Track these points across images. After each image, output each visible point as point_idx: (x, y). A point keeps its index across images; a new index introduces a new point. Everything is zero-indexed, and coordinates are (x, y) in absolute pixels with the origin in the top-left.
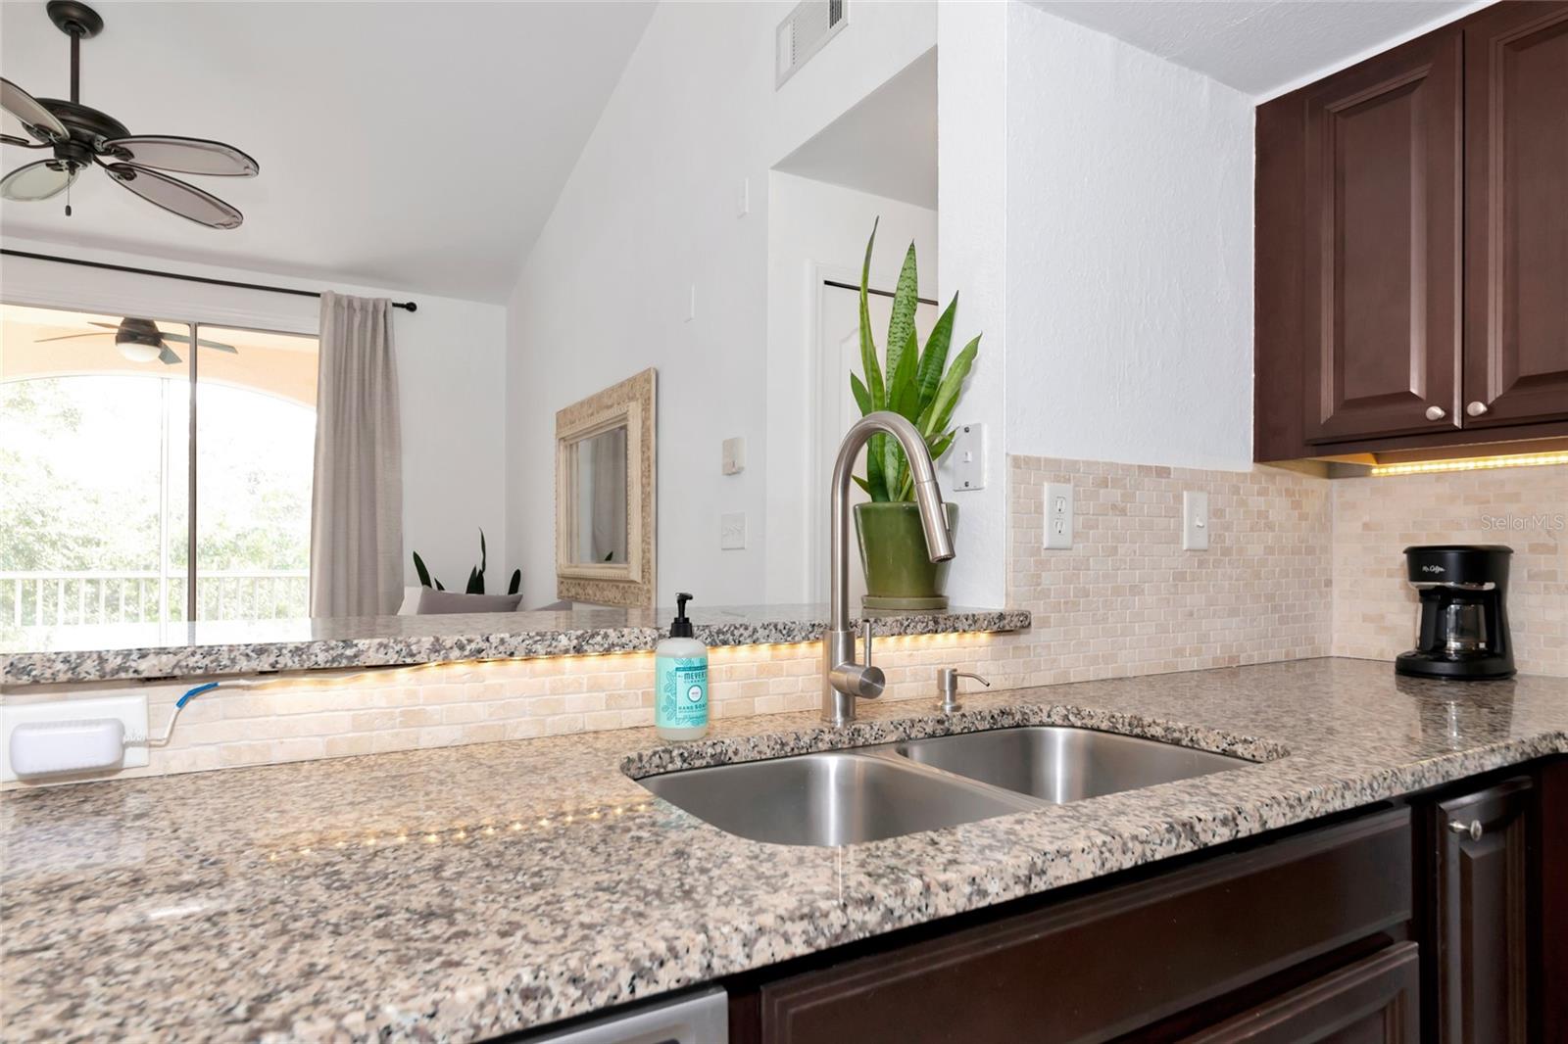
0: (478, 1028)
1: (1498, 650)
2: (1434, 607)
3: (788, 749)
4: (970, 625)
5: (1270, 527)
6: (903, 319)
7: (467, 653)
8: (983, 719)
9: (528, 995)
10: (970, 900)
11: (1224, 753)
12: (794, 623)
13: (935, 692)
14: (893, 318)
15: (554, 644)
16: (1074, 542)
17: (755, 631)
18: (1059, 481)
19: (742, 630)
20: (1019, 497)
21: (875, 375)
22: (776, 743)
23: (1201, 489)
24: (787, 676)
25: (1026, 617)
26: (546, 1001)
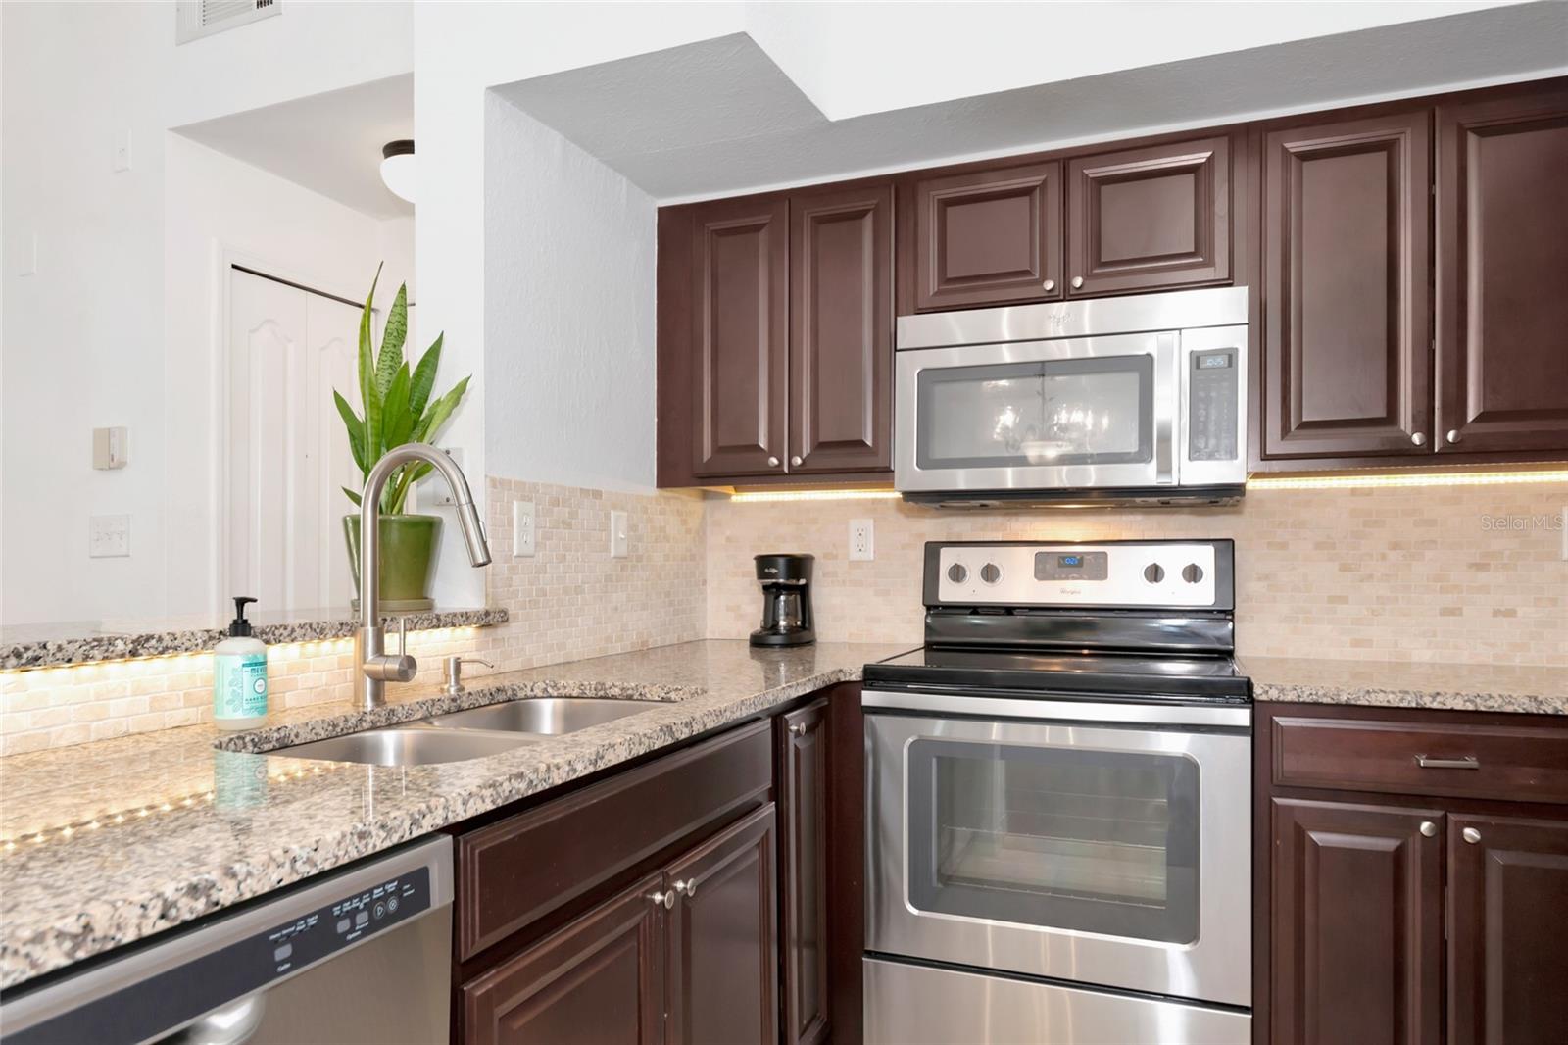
0: (337, 857)
1: (807, 626)
2: (772, 597)
3: (339, 730)
4: (464, 621)
5: (667, 539)
6: (393, 350)
7: (24, 660)
8: (484, 695)
9: (362, 836)
10: (568, 774)
11: (663, 700)
12: (325, 623)
13: (441, 678)
14: (383, 347)
15: (111, 648)
16: (535, 551)
17: (293, 631)
18: (524, 500)
19: (282, 631)
20: (495, 513)
21: (373, 400)
22: (329, 725)
23: (623, 509)
24: (314, 671)
25: (505, 613)
26: (369, 840)
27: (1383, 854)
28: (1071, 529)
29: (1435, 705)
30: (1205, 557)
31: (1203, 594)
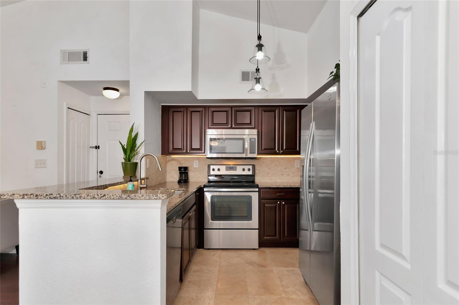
1: (188, 179)
2: (181, 174)
16: (149, 167)
20: (146, 161)
27: (274, 206)
28: (231, 163)
29: (280, 187)
30: (251, 167)
31: (250, 173)
